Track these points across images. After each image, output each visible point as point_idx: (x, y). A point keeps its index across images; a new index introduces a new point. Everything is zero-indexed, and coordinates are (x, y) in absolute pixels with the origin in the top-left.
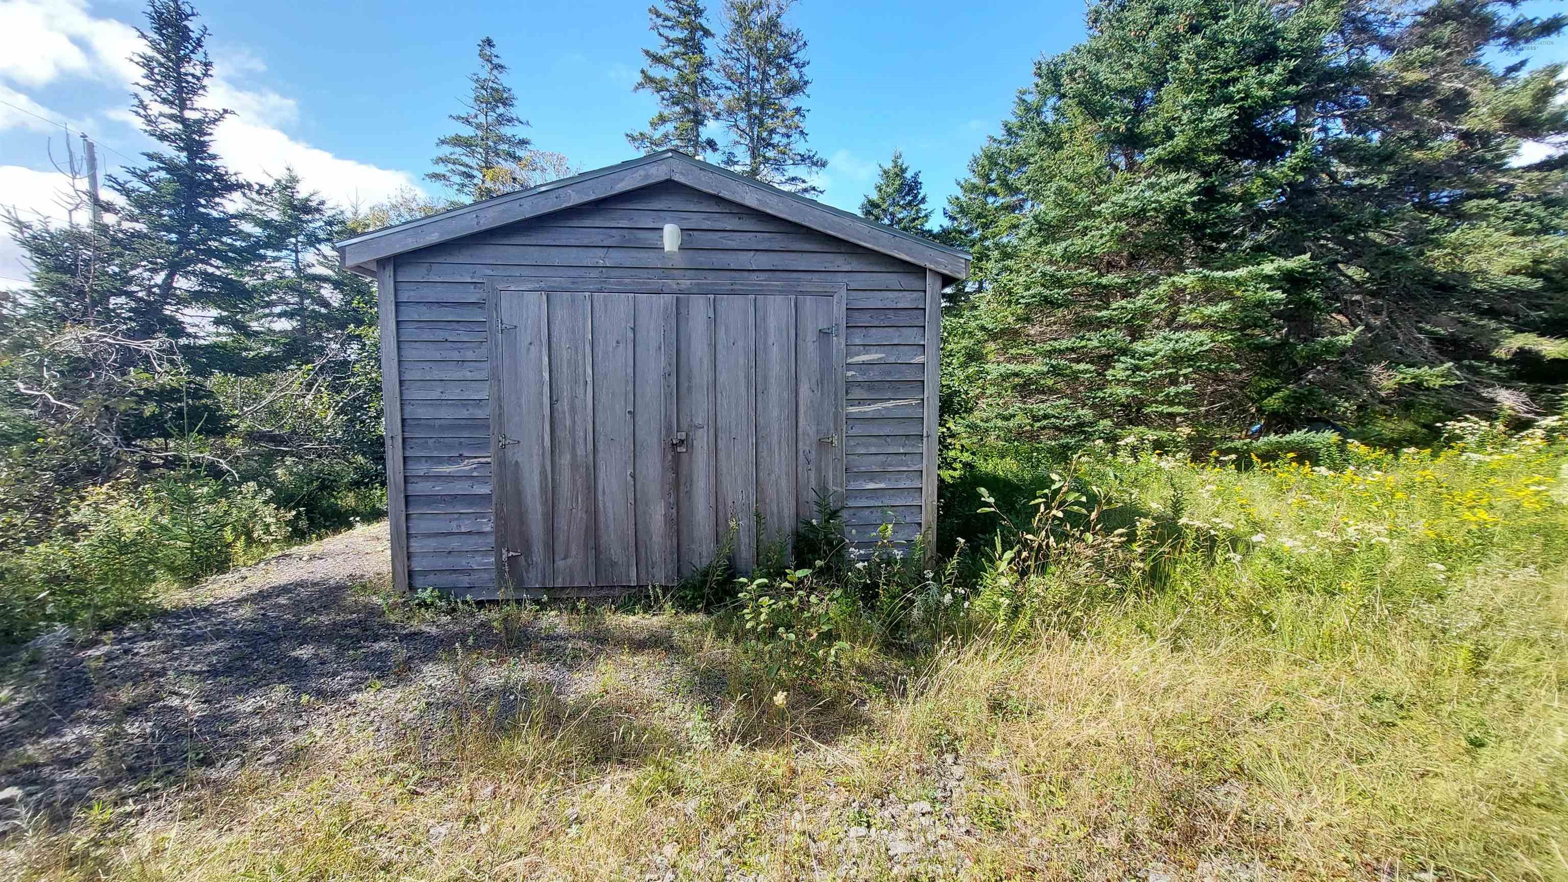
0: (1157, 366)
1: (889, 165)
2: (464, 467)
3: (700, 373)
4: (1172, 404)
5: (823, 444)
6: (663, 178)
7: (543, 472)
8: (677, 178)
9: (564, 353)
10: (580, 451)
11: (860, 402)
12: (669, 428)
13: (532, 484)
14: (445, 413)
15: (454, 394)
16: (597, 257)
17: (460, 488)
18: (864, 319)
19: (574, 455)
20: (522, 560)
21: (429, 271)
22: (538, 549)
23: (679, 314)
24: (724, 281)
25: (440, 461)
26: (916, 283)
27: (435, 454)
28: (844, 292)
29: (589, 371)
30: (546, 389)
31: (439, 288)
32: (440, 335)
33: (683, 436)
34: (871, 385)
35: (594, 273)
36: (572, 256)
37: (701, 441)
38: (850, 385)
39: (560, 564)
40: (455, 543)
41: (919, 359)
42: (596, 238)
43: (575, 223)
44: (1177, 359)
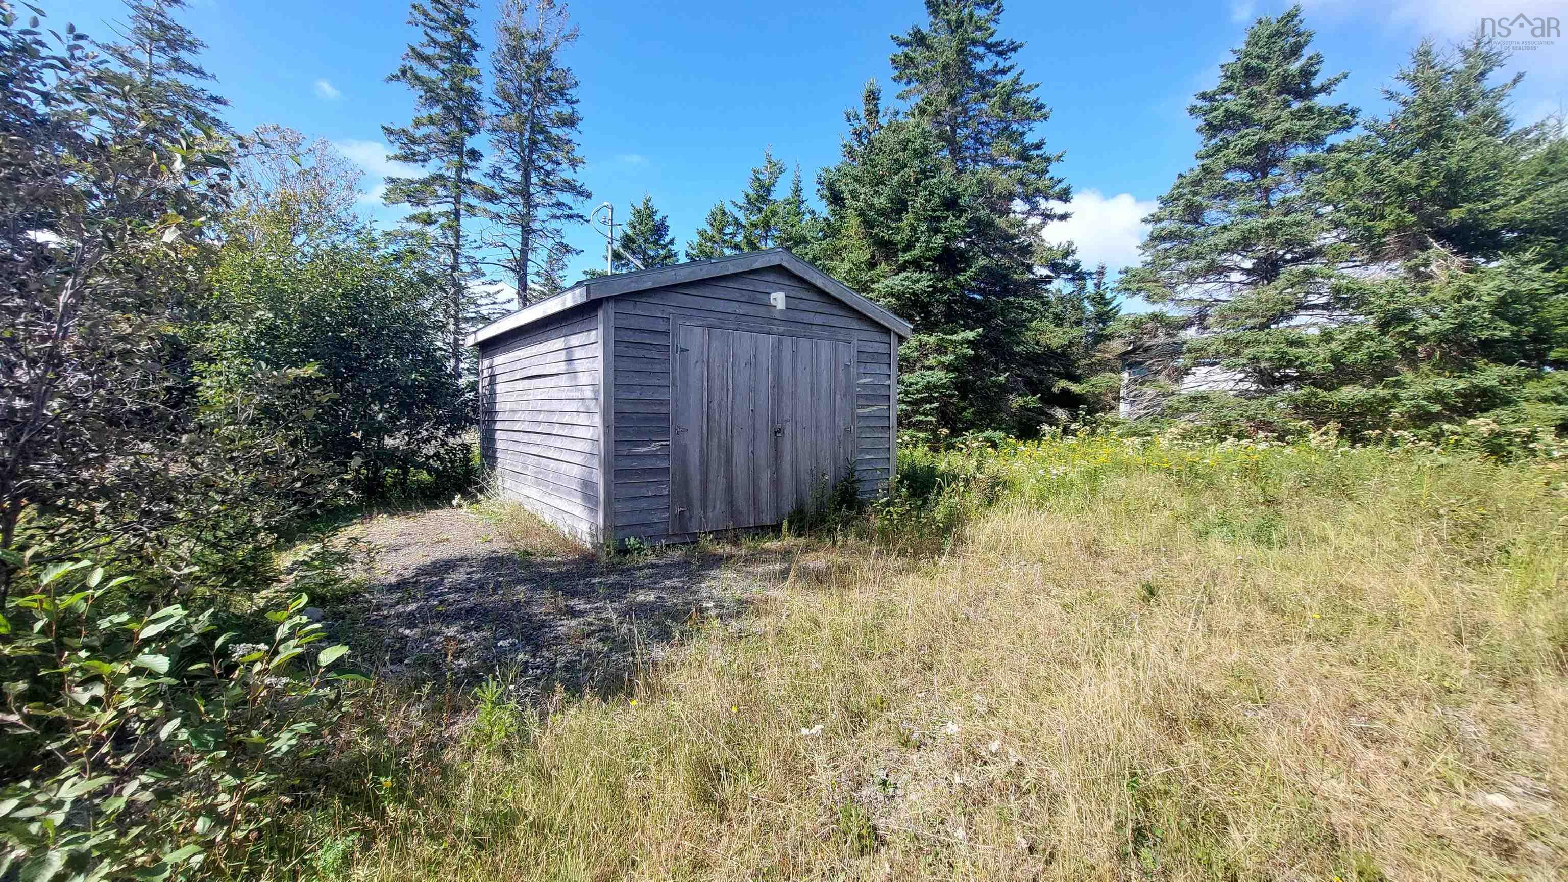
0: (918, 391)
1: (640, 207)
2: (654, 447)
3: (787, 387)
4: (926, 415)
5: (848, 431)
6: (777, 263)
7: (702, 451)
8: (785, 264)
9: (716, 370)
10: (723, 437)
11: (863, 407)
12: (773, 422)
13: (694, 458)
14: (642, 409)
15: (648, 395)
16: (733, 307)
17: (649, 464)
18: (863, 357)
19: (719, 438)
20: (687, 514)
21: (635, 307)
22: (697, 503)
23: (779, 346)
24: (799, 329)
25: (637, 444)
26: (884, 338)
27: (634, 439)
28: (856, 341)
29: (730, 381)
30: (705, 393)
31: (641, 319)
32: (641, 353)
33: (779, 426)
34: (866, 397)
35: (732, 317)
36: (720, 306)
37: (788, 431)
38: (859, 396)
39: (710, 514)
40: (644, 504)
41: (888, 383)
42: (736, 295)
43: (724, 284)
44: (929, 387)
